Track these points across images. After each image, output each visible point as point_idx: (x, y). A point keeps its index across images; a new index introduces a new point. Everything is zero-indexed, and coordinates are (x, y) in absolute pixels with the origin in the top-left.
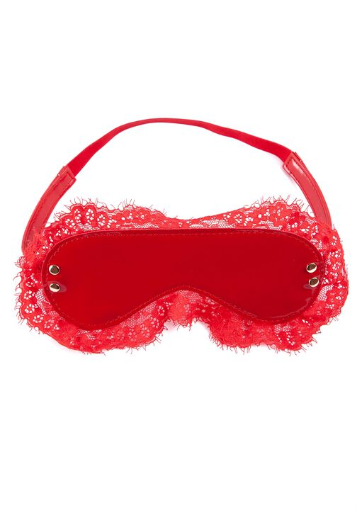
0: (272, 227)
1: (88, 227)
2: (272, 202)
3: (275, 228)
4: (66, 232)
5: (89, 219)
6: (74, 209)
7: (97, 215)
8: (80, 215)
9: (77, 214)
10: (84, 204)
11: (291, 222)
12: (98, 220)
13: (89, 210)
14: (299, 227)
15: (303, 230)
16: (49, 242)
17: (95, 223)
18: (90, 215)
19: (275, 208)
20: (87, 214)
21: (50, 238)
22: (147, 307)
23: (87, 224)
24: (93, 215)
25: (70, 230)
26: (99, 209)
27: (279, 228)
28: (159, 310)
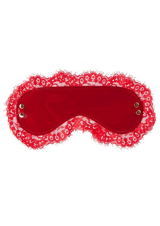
0: (118, 85)
1: (38, 86)
2: (119, 75)
3: (120, 86)
4: (28, 89)
5: (38, 82)
6: (31, 79)
7: (41, 80)
8: (33, 81)
9: (32, 81)
10: (35, 76)
11: (127, 84)
12: (42, 82)
13: (37, 79)
14: (130, 86)
15: (132, 87)
16: (20, 94)
17: (40, 84)
18: (38, 81)
19: (120, 77)
20: (37, 80)
21: (20, 92)
22: (63, 125)
23: (37, 85)
24: (39, 80)
25: (30, 88)
26: (42, 78)
27: (121, 86)
28: (69, 126)
